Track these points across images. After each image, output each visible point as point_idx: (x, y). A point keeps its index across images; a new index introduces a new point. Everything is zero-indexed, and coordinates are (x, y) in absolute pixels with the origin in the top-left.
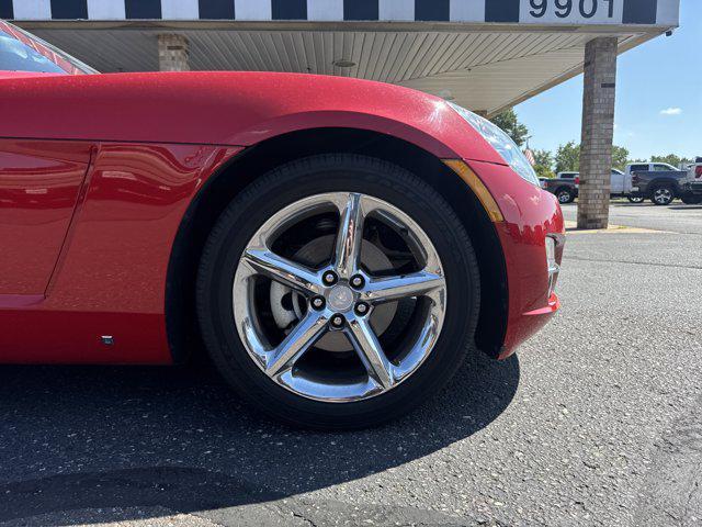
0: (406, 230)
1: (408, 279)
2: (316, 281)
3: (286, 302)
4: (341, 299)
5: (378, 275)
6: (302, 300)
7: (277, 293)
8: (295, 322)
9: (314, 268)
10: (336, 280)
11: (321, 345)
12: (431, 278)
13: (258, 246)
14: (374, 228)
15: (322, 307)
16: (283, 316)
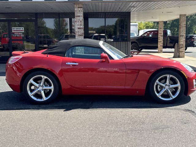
0: (175, 79)
1: (175, 85)
2: (164, 85)
3: (160, 88)
4: (167, 87)
5: (171, 84)
6: (162, 87)
7: (159, 87)
8: (161, 91)
9: (164, 83)
10: (167, 85)
11: (164, 94)
12: (179, 85)
13: (157, 81)
14: (171, 79)
15: (165, 89)
16: (159, 90)
